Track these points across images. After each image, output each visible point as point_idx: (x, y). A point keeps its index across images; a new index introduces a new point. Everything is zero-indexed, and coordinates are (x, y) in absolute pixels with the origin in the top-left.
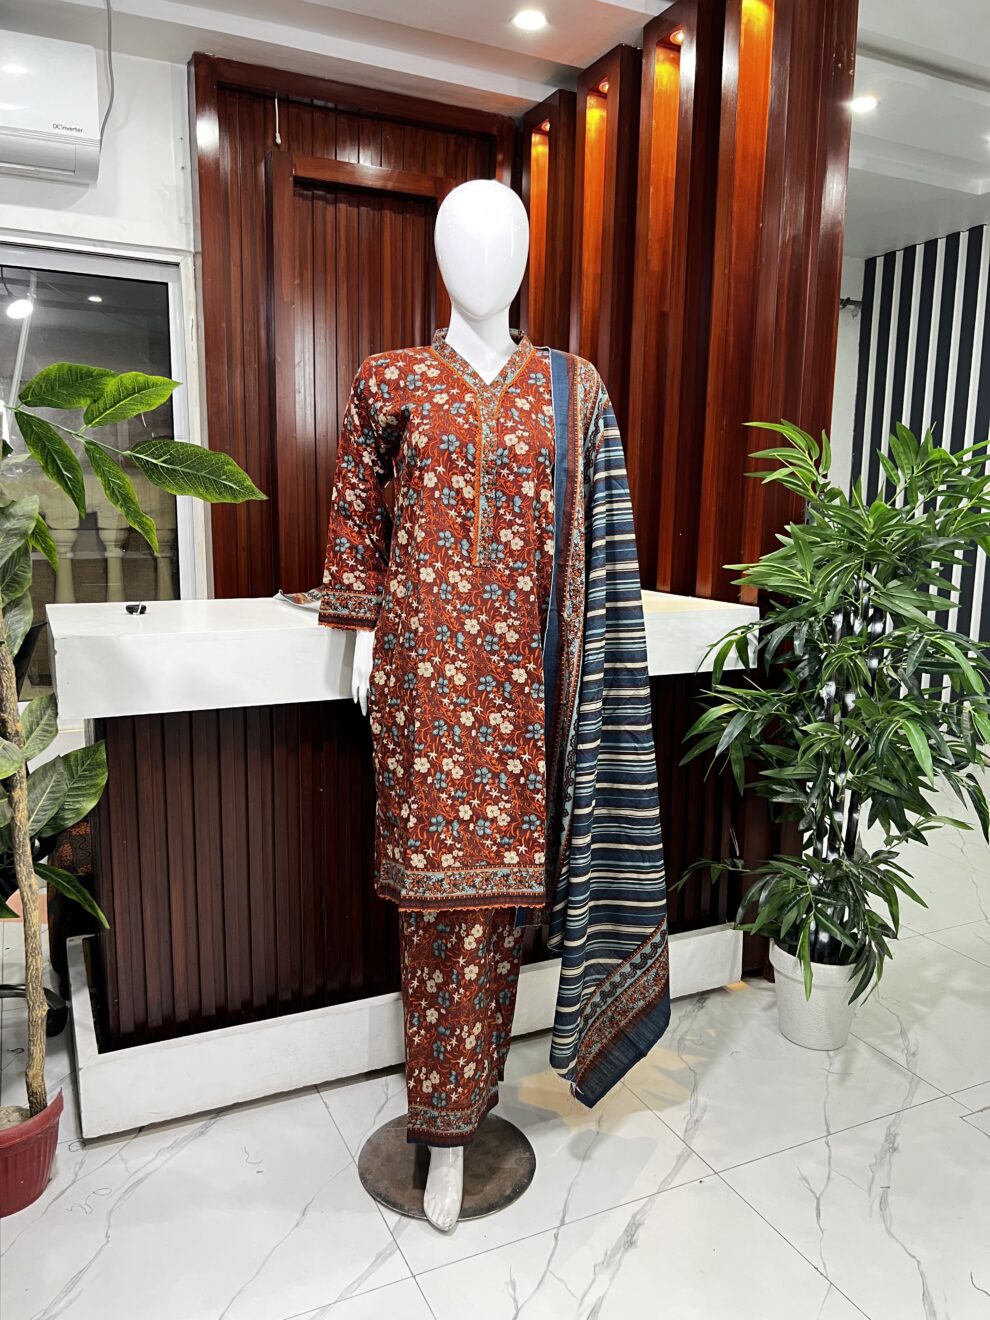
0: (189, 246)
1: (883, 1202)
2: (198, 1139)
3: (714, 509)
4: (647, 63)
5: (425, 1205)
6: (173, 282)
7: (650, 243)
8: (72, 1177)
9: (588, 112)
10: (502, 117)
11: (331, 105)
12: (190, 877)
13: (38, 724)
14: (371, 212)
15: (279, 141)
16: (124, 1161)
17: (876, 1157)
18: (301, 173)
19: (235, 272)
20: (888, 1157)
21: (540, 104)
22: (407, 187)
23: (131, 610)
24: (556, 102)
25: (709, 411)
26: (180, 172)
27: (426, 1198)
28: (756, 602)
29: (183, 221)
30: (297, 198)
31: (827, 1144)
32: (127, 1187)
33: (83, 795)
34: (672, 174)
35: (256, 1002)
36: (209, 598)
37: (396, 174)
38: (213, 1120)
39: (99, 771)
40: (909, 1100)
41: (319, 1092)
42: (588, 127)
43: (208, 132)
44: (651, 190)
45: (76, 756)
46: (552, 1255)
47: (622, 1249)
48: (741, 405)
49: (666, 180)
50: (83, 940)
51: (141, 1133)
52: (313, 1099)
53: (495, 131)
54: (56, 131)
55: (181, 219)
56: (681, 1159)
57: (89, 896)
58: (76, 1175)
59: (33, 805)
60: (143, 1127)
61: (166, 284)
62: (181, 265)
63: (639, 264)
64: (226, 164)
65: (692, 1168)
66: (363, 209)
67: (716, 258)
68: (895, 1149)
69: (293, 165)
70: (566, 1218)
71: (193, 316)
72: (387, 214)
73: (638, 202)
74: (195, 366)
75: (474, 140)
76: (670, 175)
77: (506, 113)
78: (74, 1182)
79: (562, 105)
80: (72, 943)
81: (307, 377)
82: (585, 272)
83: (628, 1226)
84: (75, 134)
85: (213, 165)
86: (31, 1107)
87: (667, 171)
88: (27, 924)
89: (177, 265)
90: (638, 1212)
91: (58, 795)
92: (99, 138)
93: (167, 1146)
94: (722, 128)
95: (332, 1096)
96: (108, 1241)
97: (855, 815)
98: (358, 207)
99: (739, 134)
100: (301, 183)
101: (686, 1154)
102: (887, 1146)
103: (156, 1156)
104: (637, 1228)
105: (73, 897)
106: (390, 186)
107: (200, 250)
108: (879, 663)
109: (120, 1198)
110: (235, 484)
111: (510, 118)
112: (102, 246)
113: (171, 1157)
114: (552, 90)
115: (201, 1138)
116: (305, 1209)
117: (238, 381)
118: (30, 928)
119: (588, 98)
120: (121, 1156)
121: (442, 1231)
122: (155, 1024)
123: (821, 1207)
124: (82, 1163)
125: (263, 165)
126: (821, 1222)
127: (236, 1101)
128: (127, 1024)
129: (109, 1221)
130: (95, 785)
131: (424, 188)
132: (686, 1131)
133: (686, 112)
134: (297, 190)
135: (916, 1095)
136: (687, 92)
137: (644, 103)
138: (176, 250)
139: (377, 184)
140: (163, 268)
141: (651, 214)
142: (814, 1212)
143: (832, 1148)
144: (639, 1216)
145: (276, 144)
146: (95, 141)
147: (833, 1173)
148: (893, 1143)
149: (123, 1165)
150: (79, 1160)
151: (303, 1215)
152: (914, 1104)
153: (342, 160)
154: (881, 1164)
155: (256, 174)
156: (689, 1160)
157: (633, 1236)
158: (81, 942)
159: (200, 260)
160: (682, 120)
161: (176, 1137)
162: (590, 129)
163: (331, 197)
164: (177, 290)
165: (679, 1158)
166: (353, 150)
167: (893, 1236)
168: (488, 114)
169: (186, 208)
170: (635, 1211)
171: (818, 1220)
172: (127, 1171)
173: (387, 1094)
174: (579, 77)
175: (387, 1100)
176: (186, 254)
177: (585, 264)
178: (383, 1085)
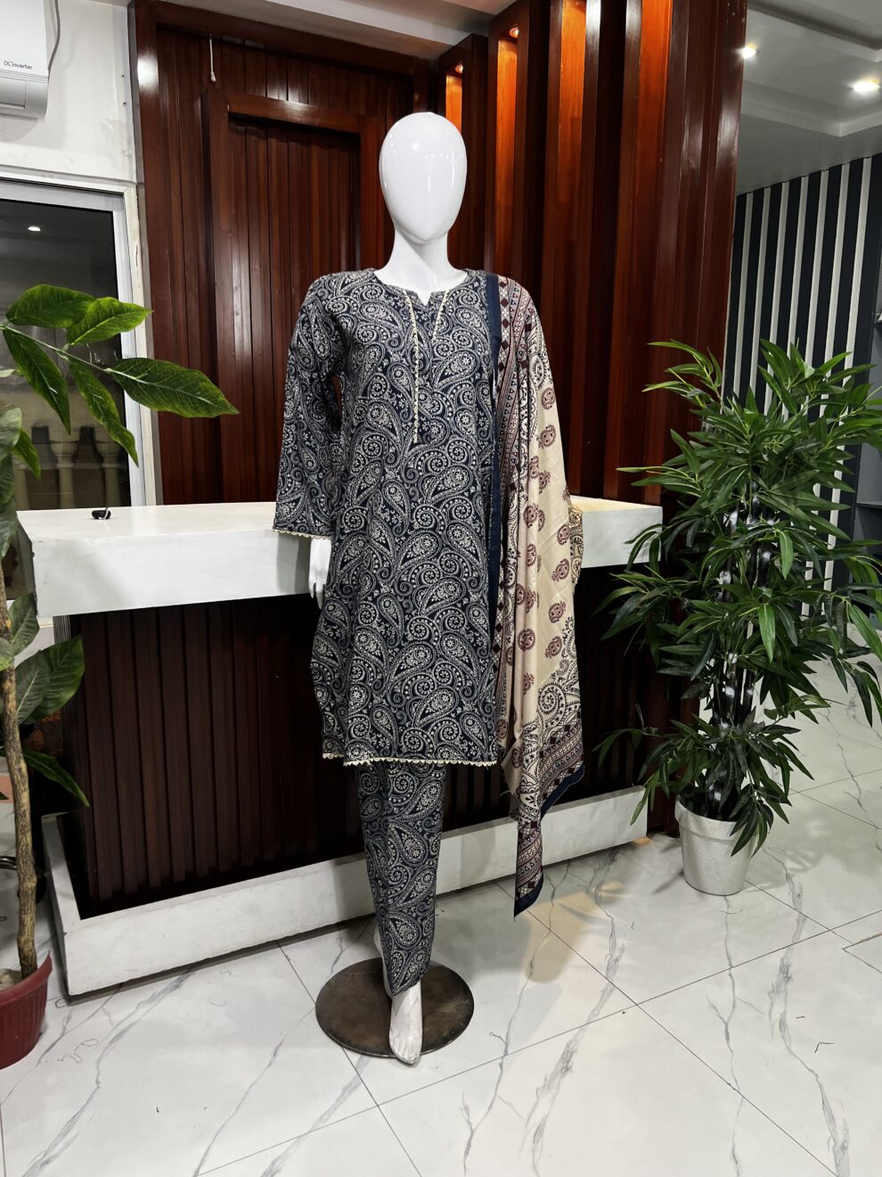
0: (132, 177)
1: (782, 1024)
2: (172, 993)
3: (619, 420)
4: (555, 10)
5: (391, 1043)
6: (116, 210)
7: (558, 178)
8: (61, 1031)
9: (499, 54)
10: (418, 59)
11: (261, 46)
13: (22, 621)
14: (300, 147)
15: (214, 79)
16: (107, 1014)
17: (773, 985)
18: (236, 109)
19: (175, 202)
20: (783, 985)
21: (454, 48)
22: (333, 123)
23: (96, 515)
24: (469, 46)
25: (616, 330)
26: (123, 108)
27: (391, 1036)
28: (659, 501)
29: (126, 153)
30: (231, 133)
31: (730, 975)
32: (113, 1036)
33: (61, 686)
34: (577, 110)
35: (222, 868)
36: (158, 504)
37: (323, 111)
38: (186, 975)
39: (76, 664)
40: (797, 936)
41: (280, 946)
42: (499, 67)
43: (148, 72)
44: (560, 127)
45: (56, 650)
46: (499, 1082)
47: (560, 1074)
48: (644, 328)
49: (573, 119)
50: (58, 817)
51: (123, 989)
52: (275, 955)
53: (411, 72)
54: (7, 68)
55: (124, 152)
56: (605, 995)
57: (69, 777)
58: (64, 1028)
59: (19, 696)
60: (123, 983)
61: (111, 213)
62: (125, 195)
63: (549, 197)
64: (166, 100)
65: (616, 1000)
66: (292, 144)
67: (621, 191)
68: (788, 978)
69: (227, 102)
70: (508, 1049)
71: (137, 243)
72: (315, 149)
73: (547, 141)
74: (141, 290)
75: (393, 81)
76: (576, 114)
77: (422, 56)
78: (63, 1035)
79: (475, 49)
80: (47, 820)
81: (244, 301)
82: (497, 204)
83: (564, 1053)
84: (24, 70)
85: (153, 103)
86: (22, 969)
87: (574, 110)
88: (17, 805)
89: (121, 195)
90: (571, 1042)
91: (42, 686)
92: (47, 75)
93: (146, 999)
94: (626, 71)
95: (293, 950)
96: (98, 1087)
97: (750, 692)
98: (288, 142)
99: (642, 76)
100: (235, 118)
101: (609, 989)
102: (782, 976)
103: (138, 1007)
104: (571, 1055)
105: (54, 779)
106: (317, 122)
107: (142, 181)
108: (772, 557)
109: (107, 1048)
110: (209, 399)
111: (426, 61)
112: (50, 177)
113: (149, 1010)
114: (464, 36)
115: (175, 992)
116: (276, 1051)
117: (181, 303)
118: (20, 807)
119: (500, 42)
120: (103, 1010)
121: (408, 1064)
122: (131, 889)
123: (729, 1031)
124: (69, 1018)
125: (199, 100)
126: (731, 1043)
127: (206, 957)
128: (106, 890)
129: (98, 1069)
130: (73, 677)
131: (345, 123)
132: (608, 969)
133: (592, 57)
134: (231, 124)
135: (803, 931)
136: (593, 37)
137: (552, 47)
138: (120, 181)
139: (305, 121)
140: (110, 198)
141: (559, 150)
142: (724, 1035)
143: (735, 980)
144: (572, 1045)
145: (212, 82)
146: (43, 77)
147: (737, 1001)
148: (787, 974)
149: (106, 1018)
150: (66, 1015)
151: (275, 1055)
152: (802, 939)
153: (272, 97)
154: (778, 992)
155: (192, 110)
156: (612, 995)
157: (568, 1062)
158: (55, 819)
159: (142, 191)
160: (589, 62)
161: (154, 991)
162: (501, 71)
163: (262, 132)
164: (122, 218)
165: (603, 992)
166: (282, 88)
167: (792, 1054)
168: (405, 56)
169: (129, 141)
170: (568, 1041)
171: (727, 1042)
172: (111, 1023)
173: (341, 947)
174: (490, 23)
175: (342, 951)
176: (130, 184)
177: (497, 197)
178: (337, 939)
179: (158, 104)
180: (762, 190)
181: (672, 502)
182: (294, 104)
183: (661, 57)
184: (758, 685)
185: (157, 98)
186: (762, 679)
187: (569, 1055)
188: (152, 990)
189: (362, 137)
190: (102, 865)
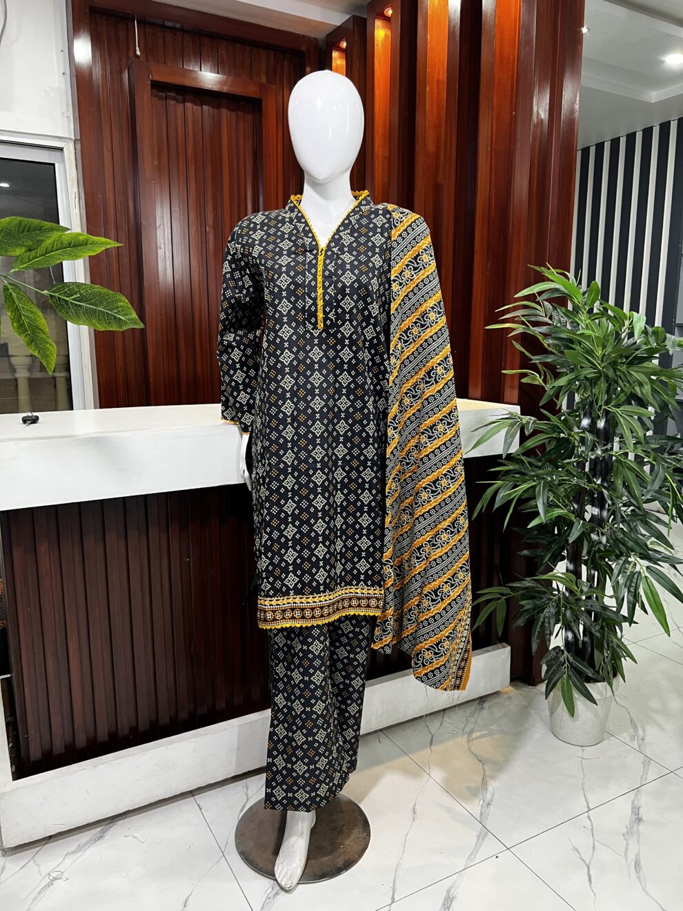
0: (70, 134)
1: (637, 865)
2: (96, 844)
3: (481, 332)
6: (58, 162)
7: (427, 131)
9: (376, 31)
10: (309, 37)
11: (178, 26)
14: (212, 110)
15: (138, 53)
16: (39, 865)
17: (626, 827)
18: (157, 78)
19: (107, 154)
20: (636, 827)
21: (338, 27)
22: (238, 90)
23: (25, 420)
24: (351, 26)
25: (477, 257)
26: (62, 77)
28: (516, 401)
29: (65, 115)
30: (154, 98)
31: (589, 818)
32: (41, 887)
34: (443, 76)
35: (141, 728)
36: (95, 408)
37: (230, 80)
38: (109, 826)
40: (645, 777)
41: (193, 796)
42: (376, 43)
43: (83, 50)
44: (428, 89)
48: (501, 253)
49: (438, 82)
51: (51, 840)
52: (188, 805)
53: (304, 49)
55: (63, 113)
56: (481, 837)
60: (52, 836)
61: (54, 165)
62: (65, 150)
63: (419, 147)
64: (97, 73)
65: (490, 846)
66: (205, 107)
67: (480, 140)
68: (640, 820)
69: (150, 72)
70: (395, 897)
71: (75, 189)
72: (224, 111)
73: (417, 99)
74: (79, 228)
75: (288, 56)
76: (441, 78)
77: (312, 35)
79: (356, 27)
81: (166, 236)
82: (376, 154)
83: (445, 899)
85: (87, 72)
87: (439, 75)
89: (61, 149)
90: (451, 888)
93: (72, 850)
94: (483, 38)
95: (202, 798)
98: (201, 105)
99: (497, 42)
100: (158, 86)
101: (483, 833)
102: (634, 817)
103: (65, 858)
104: (452, 901)
106: (225, 89)
107: (79, 138)
110: (123, 316)
111: (316, 39)
113: (76, 860)
114: (346, 17)
115: (100, 842)
119: (376, 20)
120: (35, 861)
122: (58, 752)
123: (591, 873)
125: (126, 71)
126: (593, 885)
127: (127, 810)
128: (35, 754)
131: (251, 91)
132: (481, 813)
133: (454, 28)
134: (154, 91)
135: (649, 773)
136: (455, 12)
137: (420, 22)
138: (61, 138)
139: (216, 88)
140: (50, 152)
141: (427, 108)
142: (587, 879)
143: (593, 821)
144: (452, 891)
145: (137, 56)
147: (596, 843)
148: (638, 815)
149: (37, 869)
151: (185, 907)
152: (648, 781)
153: (188, 68)
154: (632, 834)
155: (121, 80)
156: (486, 839)
157: (449, 908)
159: (79, 146)
160: (451, 33)
161: (79, 842)
162: (377, 45)
163: (180, 97)
164: (62, 170)
165: (478, 837)
166: (196, 61)
167: (648, 894)
168: (298, 35)
169: (68, 105)
170: (448, 887)
171: (590, 885)
172: (40, 874)
173: (247, 795)
174: (368, 5)
175: (248, 799)
176: (68, 140)
177: (376, 149)
178: (243, 787)
179: (91, 73)
180: (589, 148)
182: (209, 77)
183: (513, 26)
185: (90, 70)
187: (450, 902)
188: (78, 840)
189: (264, 102)
190: (32, 732)
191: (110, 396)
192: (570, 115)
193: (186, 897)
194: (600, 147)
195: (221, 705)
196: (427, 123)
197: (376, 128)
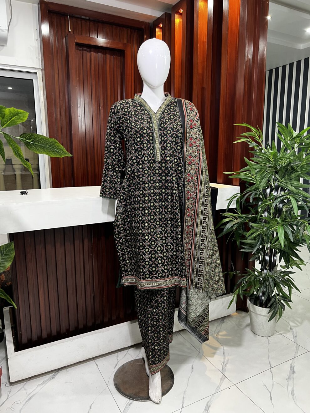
0: (40, 66)
1: (293, 392)
2: (51, 381)
3: (223, 153)
4: (196, 2)
6: (35, 79)
7: (198, 64)
8: (7, 397)
9: (175, 20)
10: (146, 22)
11: (87, 18)
12: (46, 287)
14: (102, 55)
15: (70, 30)
16: (25, 390)
17: (288, 376)
18: (78, 41)
19: (56, 75)
20: (292, 376)
21: (159, 18)
22: (114, 46)
23: (22, 193)
24: (164, 17)
25: (221, 120)
26: (36, 41)
28: (238, 184)
30: (77, 50)
31: (271, 371)
32: (27, 400)
33: (6, 261)
34: (205, 39)
35: (71, 330)
36: (51, 188)
37: (110, 42)
38: (57, 373)
39: (12, 252)
40: (296, 354)
41: (94, 360)
42: (175, 25)
43: (46, 29)
44: (198, 45)
45: (3, 247)
48: (232, 119)
49: (203, 42)
51: (31, 379)
52: (92, 363)
53: (143, 27)
55: (37, 57)
56: (222, 380)
57: (9, 297)
58: (8, 396)
60: (32, 376)
61: (33, 80)
62: (38, 73)
63: (195, 71)
64: (52, 39)
65: (226, 384)
66: (100, 54)
67: (222, 68)
68: (294, 372)
69: (75, 39)
70: (184, 405)
71: (42, 91)
72: (108, 55)
73: (194, 49)
74: (44, 108)
75: (136, 31)
76: (204, 40)
77: (147, 21)
78: (7, 399)
79: (166, 18)
80: (5, 309)
81: (82, 111)
82: (175, 74)
83: (206, 407)
85: (47, 39)
87: (203, 39)
89: (36, 73)
93: (41, 383)
94: (223, 23)
95: (99, 361)
97: (275, 258)
98: (98, 53)
99: (229, 24)
100: (78, 45)
101: (223, 378)
102: (291, 371)
103: (37, 387)
105: (4, 297)
106: (108, 46)
107: (44, 68)
108: (283, 206)
109: (24, 405)
110: (59, 150)
111: (148, 23)
112: (10, 67)
113: (42, 388)
114: (162, 13)
115: (53, 380)
116: (91, 406)
117: (58, 113)
119: (175, 15)
120: (24, 388)
122: (35, 340)
123: (272, 396)
124: (10, 391)
125: (65, 39)
127: (65, 366)
128: (24, 340)
130: (10, 257)
131: (120, 46)
132: (222, 369)
133: (210, 18)
134: (77, 47)
135: (298, 352)
136: (211, 11)
137: (195, 15)
138: (35, 68)
139: (104, 45)
140: (31, 75)
141: (198, 54)
142: (270, 398)
143: (273, 373)
144: (209, 403)
145: (69, 31)
146: (6, 30)
147: (274, 382)
148: (293, 370)
149: (25, 391)
150: (9, 390)
151: (90, 408)
152: (298, 355)
153: (92, 37)
154: (290, 379)
155: (62, 42)
156: (224, 380)
157: (208, 411)
158: (8, 309)
159: (44, 72)
160: (209, 21)
161: (44, 380)
162: (176, 26)
163: (88, 50)
164: (36, 82)
165: (221, 379)
166: (95, 34)
167: (297, 406)
168: (141, 21)
169: (39, 54)
170: (207, 401)
171: (271, 401)
172: (27, 394)
173: (118, 360)
174: (172, 8)
175: (118, 362)
176: (39, 69)
177: (176, 72)
178: (116, 356)
179: (49, 40)
180: (272, 70)
181: (244, 185)
182: (101, 40)
183: (236, 17)
184: (278, 255)
185: (49, 38)
186: (280, 253)
187: (208, 408)
188: (43, 379)
189: (125, 51)
190: (23, 330)
191: (57, 182)
192: (262, 57)
193: (91, 404)
194: (277, 69)
195: (106, 320)
196: (198, 60)
197: (175, 63)
